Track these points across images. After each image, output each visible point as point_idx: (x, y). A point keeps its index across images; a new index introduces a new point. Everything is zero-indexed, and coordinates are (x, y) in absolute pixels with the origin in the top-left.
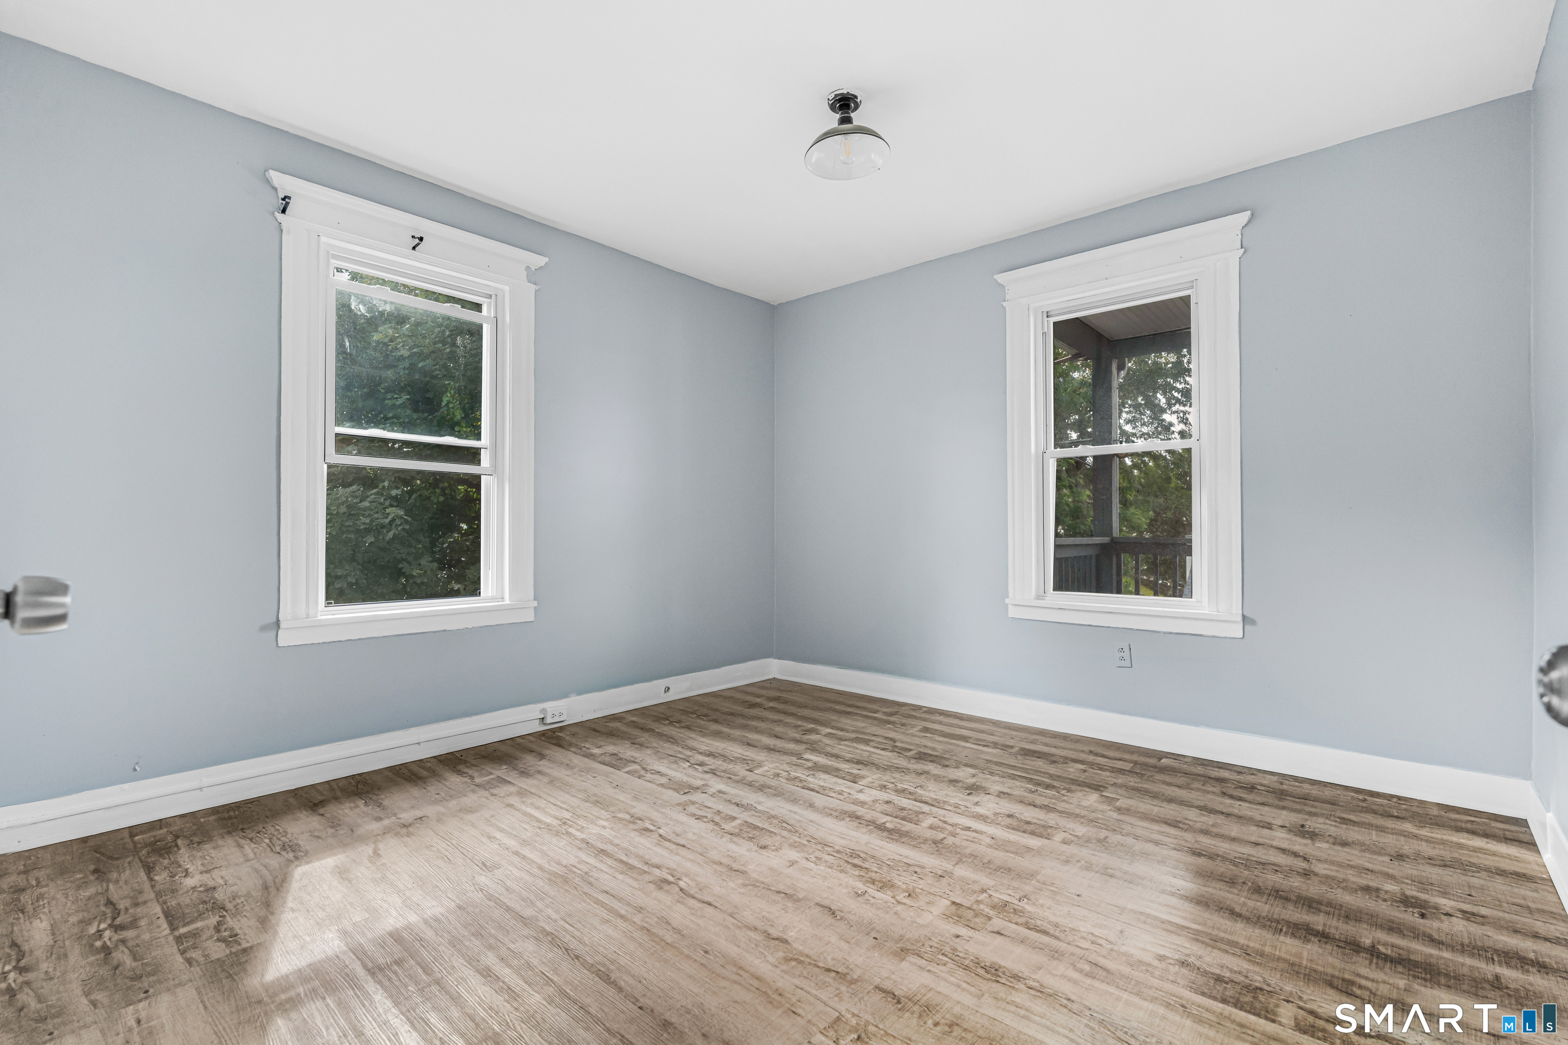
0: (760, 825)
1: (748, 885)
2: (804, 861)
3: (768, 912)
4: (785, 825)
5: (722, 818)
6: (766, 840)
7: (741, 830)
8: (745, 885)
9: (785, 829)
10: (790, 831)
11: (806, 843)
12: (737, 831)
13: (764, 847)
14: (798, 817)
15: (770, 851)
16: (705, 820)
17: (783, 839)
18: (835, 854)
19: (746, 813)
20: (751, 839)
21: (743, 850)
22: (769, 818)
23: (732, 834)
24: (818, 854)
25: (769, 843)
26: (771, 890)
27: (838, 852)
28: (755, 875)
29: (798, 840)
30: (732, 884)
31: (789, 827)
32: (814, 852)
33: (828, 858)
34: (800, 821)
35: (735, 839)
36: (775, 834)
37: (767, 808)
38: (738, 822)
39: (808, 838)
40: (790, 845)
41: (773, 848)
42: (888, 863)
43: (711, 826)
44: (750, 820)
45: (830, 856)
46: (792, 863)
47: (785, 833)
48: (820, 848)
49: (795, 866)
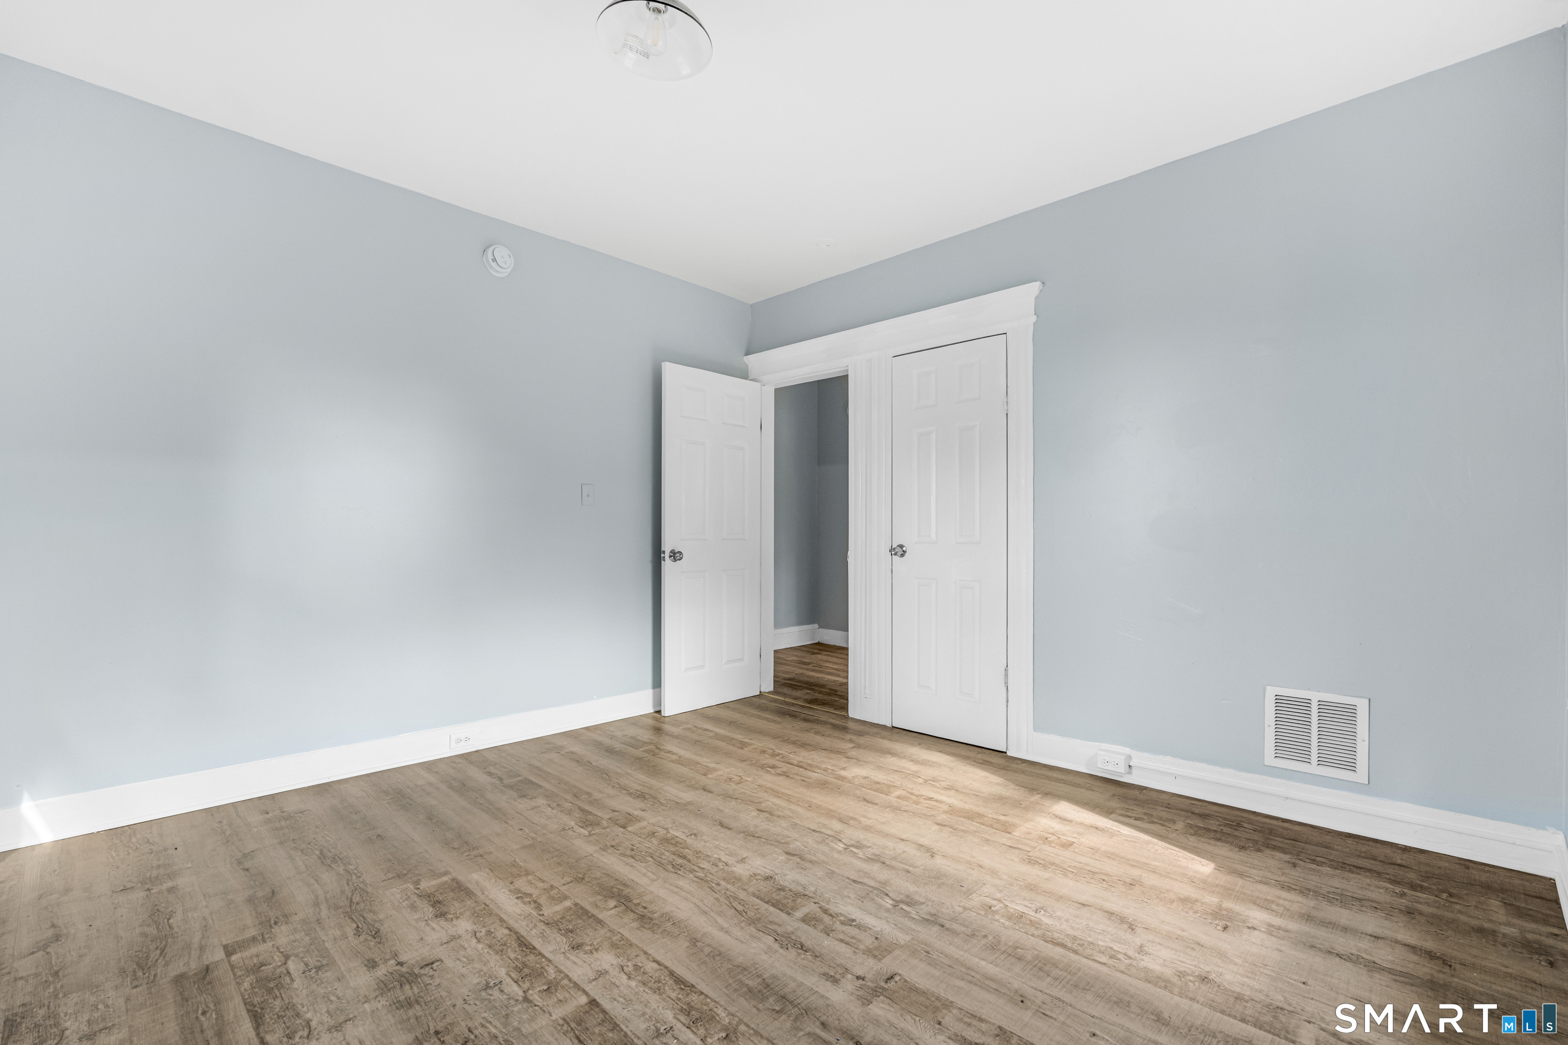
0: (771, 909)
1: (784, 843)
2: (730, 863)
3: (769, 825)
4: (740, 908)
5: (820, 920)
6: (764, 887)
7: (794, 901)
8: (787, 843)
9: (741, 902)
10: (736, 898)
11: (722, 883)
12: (799, 900)
13: (768, 878)
14: (720, 920)
15: (762, 873)
16: (842, 918)
17: (746, 887)
18: (696, 869)
19: (790, 929)
20: (782, 889)
21: (790, 877)
22: (759, 919)
23: (805, 895)
24: (714, 870)
25: (762, 883)
26: (766, 839)
27: (692, 871)
28: (779, 851)
29: (729, 886)
30: (798, 844)
31: (735, 904)
32: (717, 872)
33: (705, 865)
34: (720, 914)
35: (800, 889)
36: (754, 895)
37: (759, 939)
38: (799, 914)
39: (718, 888)
40: (739, 879)
41: (758, 877)
42: (650, 859)
43: (832, 908)
44: (783, 916)
45: (702, 866)
46: (743, 860)
47: (742, 895)
48: (709, 875)
49: (740, 858)
